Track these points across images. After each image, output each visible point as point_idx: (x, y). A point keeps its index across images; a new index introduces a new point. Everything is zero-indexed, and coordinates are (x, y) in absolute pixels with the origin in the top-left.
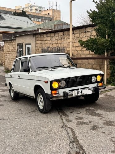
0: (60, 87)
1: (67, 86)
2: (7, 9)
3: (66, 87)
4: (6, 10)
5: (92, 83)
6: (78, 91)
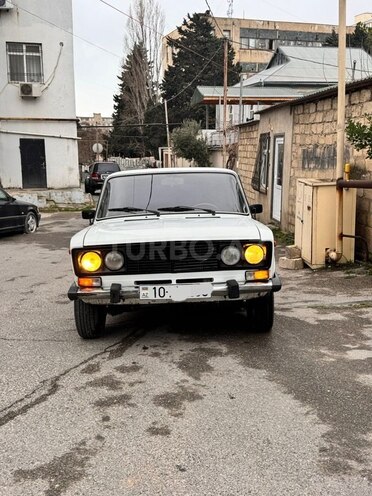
0: (104, 270)
1: (129, 268)
2: (316, 28)
3: (123, 270)
4: (316, 30)
5: (221, 266)
6: (158, 287)
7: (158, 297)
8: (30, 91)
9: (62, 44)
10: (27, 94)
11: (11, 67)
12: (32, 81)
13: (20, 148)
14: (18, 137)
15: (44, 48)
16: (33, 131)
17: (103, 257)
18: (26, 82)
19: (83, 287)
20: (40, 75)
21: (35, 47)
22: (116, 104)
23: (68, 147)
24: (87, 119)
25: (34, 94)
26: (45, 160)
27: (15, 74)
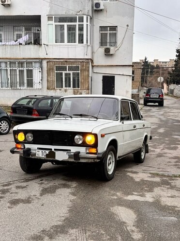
6: (43, 151)
7: (43, 156)
8: (109, 51)
9: (128, 26)
10: (107, 52)
11: (101, 39)
12: (111, 46)
13: (102, 80)
14: (102, 75)
15: (118, 28)
16: (109, 72)
17: (25, 135)
18: (108, 47)
19: (18, 148)
20: (115, 43)
21: (114, 28)
22: (178, 54)
23: (127, 80)
24: (166, 62)
25: (111, 53)
26: (114, 87)
27: (103, 43)
